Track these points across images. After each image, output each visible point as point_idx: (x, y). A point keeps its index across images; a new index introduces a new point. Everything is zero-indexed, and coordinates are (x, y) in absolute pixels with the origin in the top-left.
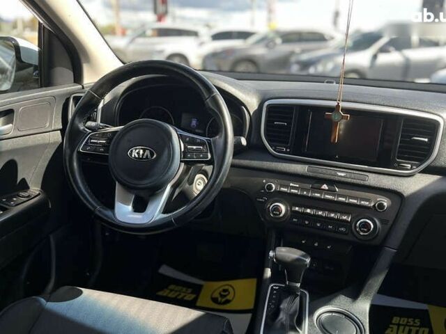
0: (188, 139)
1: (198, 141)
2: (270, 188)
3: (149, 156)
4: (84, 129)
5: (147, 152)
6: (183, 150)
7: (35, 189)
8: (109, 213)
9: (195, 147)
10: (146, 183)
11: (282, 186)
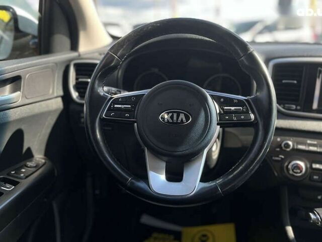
0: (222, 100)
1: (235, 101)
2: (287, 146)
3: (184, 119)
4: (104, 94)
5: (182, 116)
6: (218, 112)
7: (39, 157)
8: (142, 185)
9: (233, 108)
10: (183, 150)
11: (298, 143)
